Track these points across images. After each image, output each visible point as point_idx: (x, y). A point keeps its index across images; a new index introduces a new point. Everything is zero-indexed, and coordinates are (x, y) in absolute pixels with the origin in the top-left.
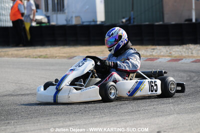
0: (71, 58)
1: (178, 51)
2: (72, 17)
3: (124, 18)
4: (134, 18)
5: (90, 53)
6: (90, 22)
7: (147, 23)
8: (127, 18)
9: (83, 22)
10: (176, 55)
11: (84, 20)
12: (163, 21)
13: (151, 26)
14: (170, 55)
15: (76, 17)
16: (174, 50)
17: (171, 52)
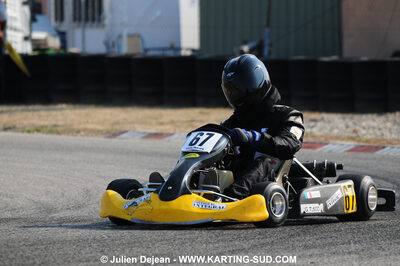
0: (114, 135)
1: (374, 128)
2: (120, 37)
3: (245, 43)
4: (270, 45)
5: (162, 124)
6: (164, 49)
7: (301, 57)
8: (253, 44)
9: (146, 50)
10: (369, 137)
11: (148, 46)
12: (340, 53)
13: (311, 65)
14: (354, 135)
15: (130, 36)
16: (364, 124)
17: (357, 128)
